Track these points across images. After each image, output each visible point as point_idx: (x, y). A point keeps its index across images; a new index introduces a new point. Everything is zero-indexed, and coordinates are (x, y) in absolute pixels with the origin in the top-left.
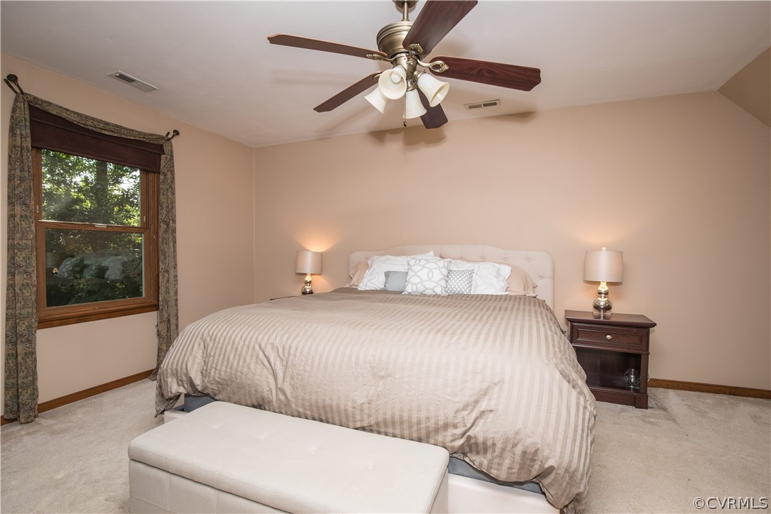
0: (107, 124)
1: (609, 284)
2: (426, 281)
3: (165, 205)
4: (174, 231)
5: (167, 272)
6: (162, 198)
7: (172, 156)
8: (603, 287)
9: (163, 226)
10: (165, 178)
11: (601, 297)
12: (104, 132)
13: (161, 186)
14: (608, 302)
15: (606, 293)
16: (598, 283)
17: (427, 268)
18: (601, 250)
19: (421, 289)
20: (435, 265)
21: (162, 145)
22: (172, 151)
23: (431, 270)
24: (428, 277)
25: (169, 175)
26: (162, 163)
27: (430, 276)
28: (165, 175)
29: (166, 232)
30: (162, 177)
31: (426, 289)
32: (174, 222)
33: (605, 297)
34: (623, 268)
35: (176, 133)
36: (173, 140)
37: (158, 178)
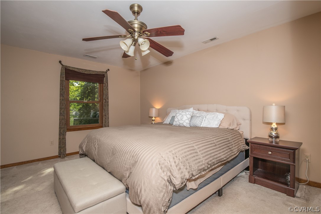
0: (86, 70)
1: (277, 124)
2: (180, 120)
3: (105, 94)
4: (108, 102)
5: (106, 116)
6: (104, 92)
7: (107, 78)
8: (274, 126)
9: (104, 101)
10: (105, 85)
11: (273, 131)
12: (85, 73)
13: (104, 88)
14: (277, 133)
15: (276, 129)
16: (271, 124)
17: (181, 115)
18: (272, 105)
19: (178, 123)
20: (185, 113)
21: (104, 74)
22: (107, 76)
23: (183, 116)
24: (181, 118)
25: (106, 84)
26: (104, 80)
27: (182, 118)
28: (105, 84)
29: (105, 102)
30: (104, 85)
31: (180, 124)
32: (108, 99)
33: (275, 131)
34: (285, 115)
35: (109, 70)
36: (107, 72)
37: (103, 85)
